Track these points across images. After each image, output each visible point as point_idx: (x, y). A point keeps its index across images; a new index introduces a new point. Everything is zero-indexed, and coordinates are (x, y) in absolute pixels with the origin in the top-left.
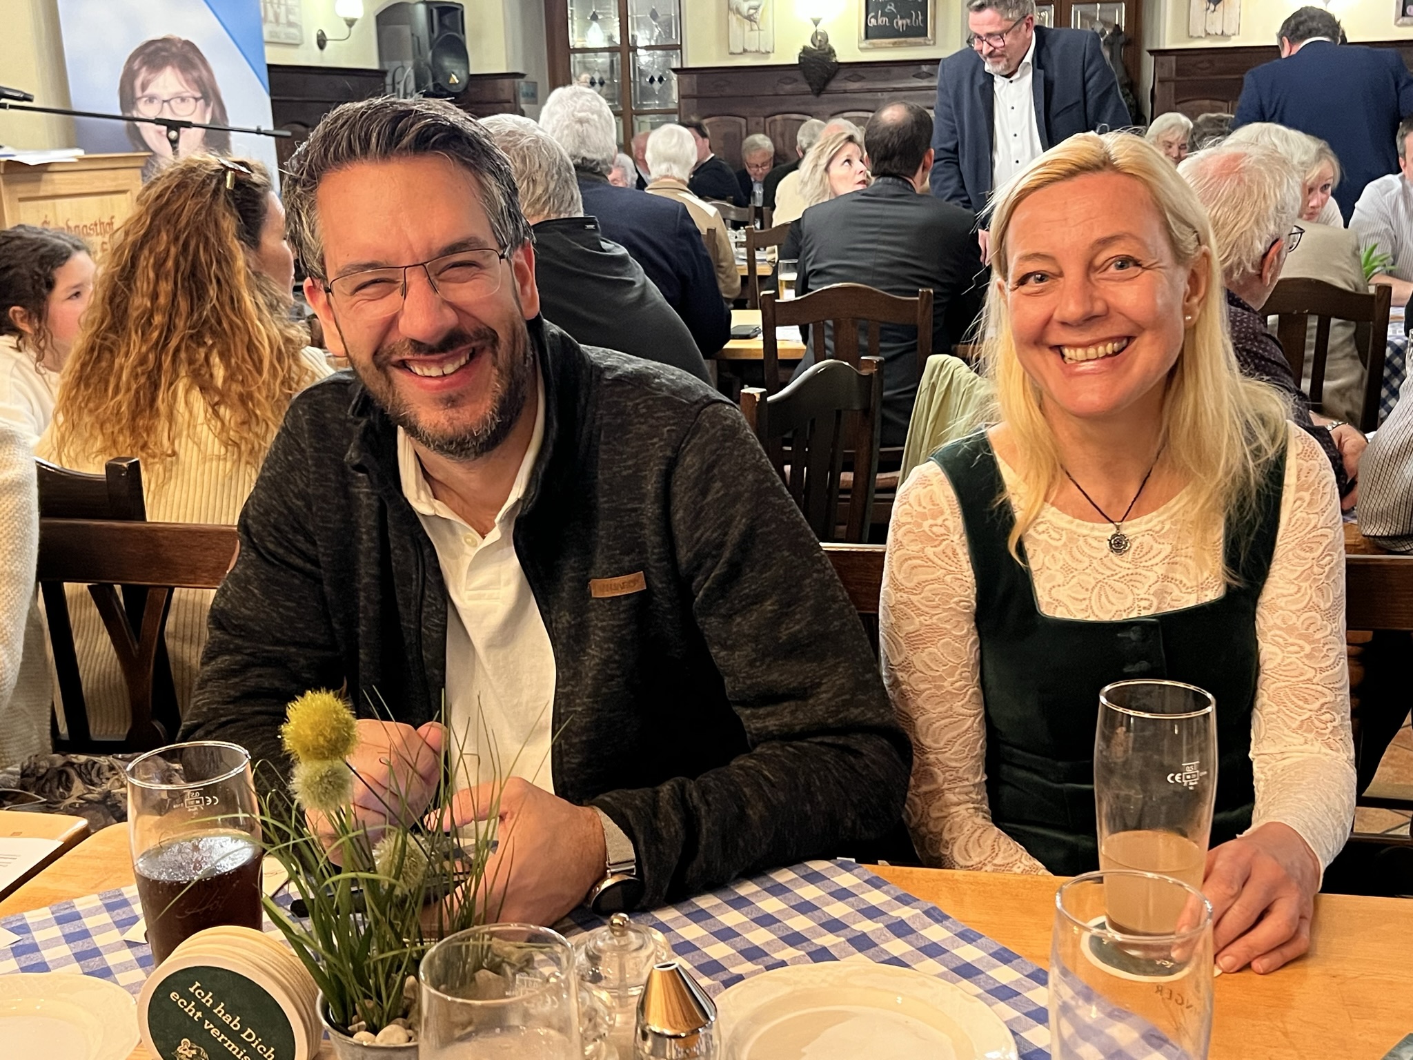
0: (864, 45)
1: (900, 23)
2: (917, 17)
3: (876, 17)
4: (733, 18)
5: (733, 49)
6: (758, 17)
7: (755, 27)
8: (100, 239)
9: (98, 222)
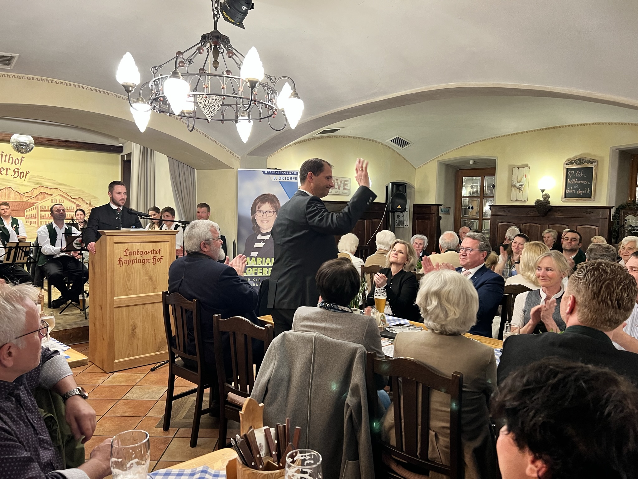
0: (564, 200)
1: (580, 192)
2: (587, 190)
3: (570, 190)
4: (513, 189)
5: (512, 199)
6: (522, 188)
7: (521, 192)
8: (153, 255)
9: (152, 250)
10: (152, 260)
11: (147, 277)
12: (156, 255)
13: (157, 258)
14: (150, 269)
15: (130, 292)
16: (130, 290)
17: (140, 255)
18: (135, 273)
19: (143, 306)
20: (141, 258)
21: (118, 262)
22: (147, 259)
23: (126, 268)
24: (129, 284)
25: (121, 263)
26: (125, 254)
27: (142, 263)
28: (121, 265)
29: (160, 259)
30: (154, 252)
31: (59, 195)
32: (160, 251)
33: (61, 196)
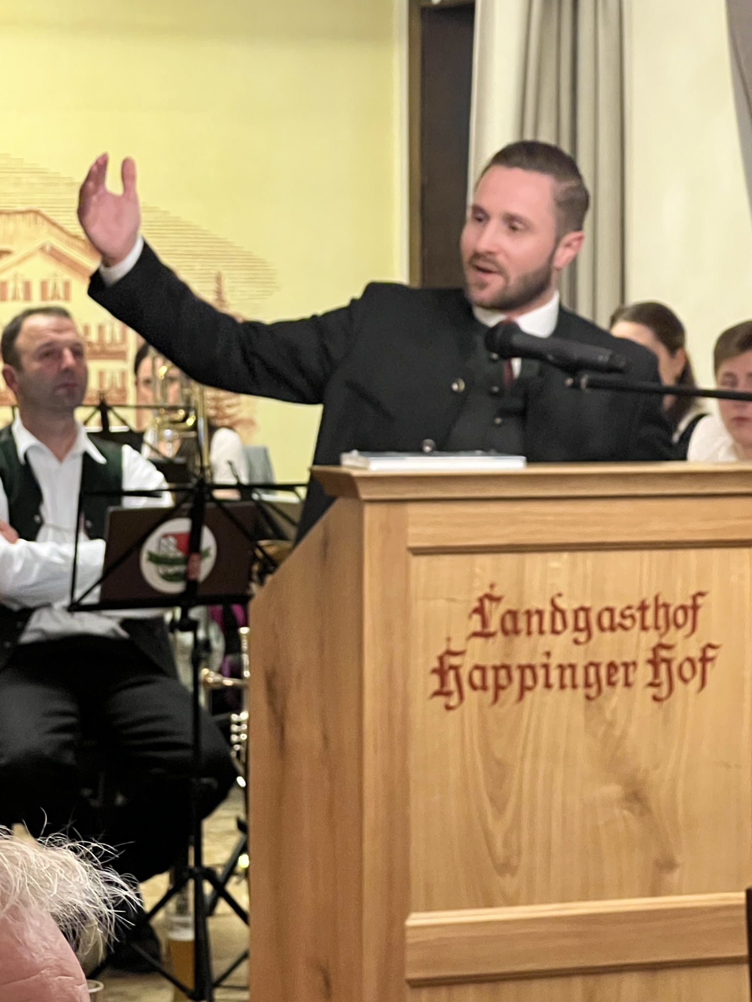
8: (651, 638)
9: (650, 602)
10: (644, 673)
11: (614, 790)
12: (674, 636)
13: (678, 656)
14: (632, 730)
15: (509, 883)
16: (506, 868)
17: (568, 635)
18: (536, 755)
19: (591, 980)
20: (579, 655)
21: (434, 683)
22: (612, 666)
23: (483, 720)
24: (498, 829)
25: (452, 685)
26: (475, 624)
27: (581, 691)
28: (454, 701)
29: (699, 666)
30: (662, 612)
31: (42, 249)
32: (695, 608)
33: (56, 255)
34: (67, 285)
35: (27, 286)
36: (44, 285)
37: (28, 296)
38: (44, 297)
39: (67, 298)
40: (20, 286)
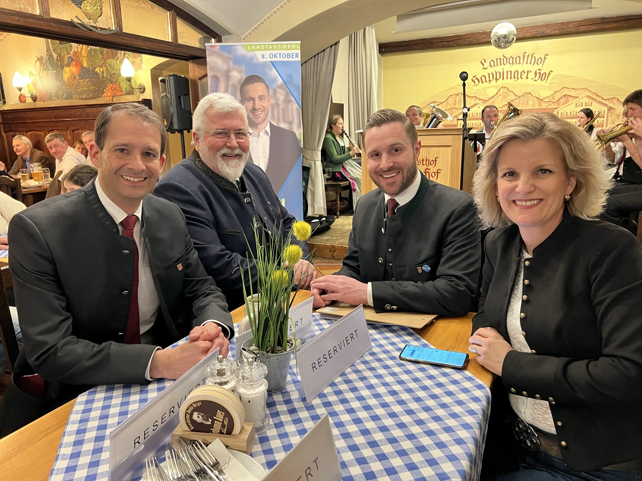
9: (425, 159)
12: (430, 167)
13: (431, 171)
29: (436, 174)
30: (427, 161)
31: (586, 96)
32: (436, 161)
33: (589, 97)
34: (591, 103)
35: (582, 104)
36: (586, 103)
37: (582, 106)
38: (586, 106)
39: (591, 106)
40: (580, 104)
